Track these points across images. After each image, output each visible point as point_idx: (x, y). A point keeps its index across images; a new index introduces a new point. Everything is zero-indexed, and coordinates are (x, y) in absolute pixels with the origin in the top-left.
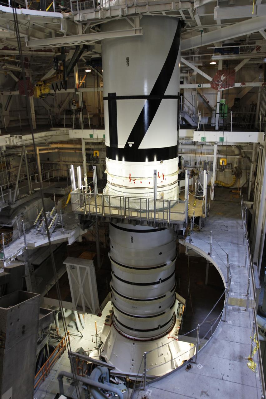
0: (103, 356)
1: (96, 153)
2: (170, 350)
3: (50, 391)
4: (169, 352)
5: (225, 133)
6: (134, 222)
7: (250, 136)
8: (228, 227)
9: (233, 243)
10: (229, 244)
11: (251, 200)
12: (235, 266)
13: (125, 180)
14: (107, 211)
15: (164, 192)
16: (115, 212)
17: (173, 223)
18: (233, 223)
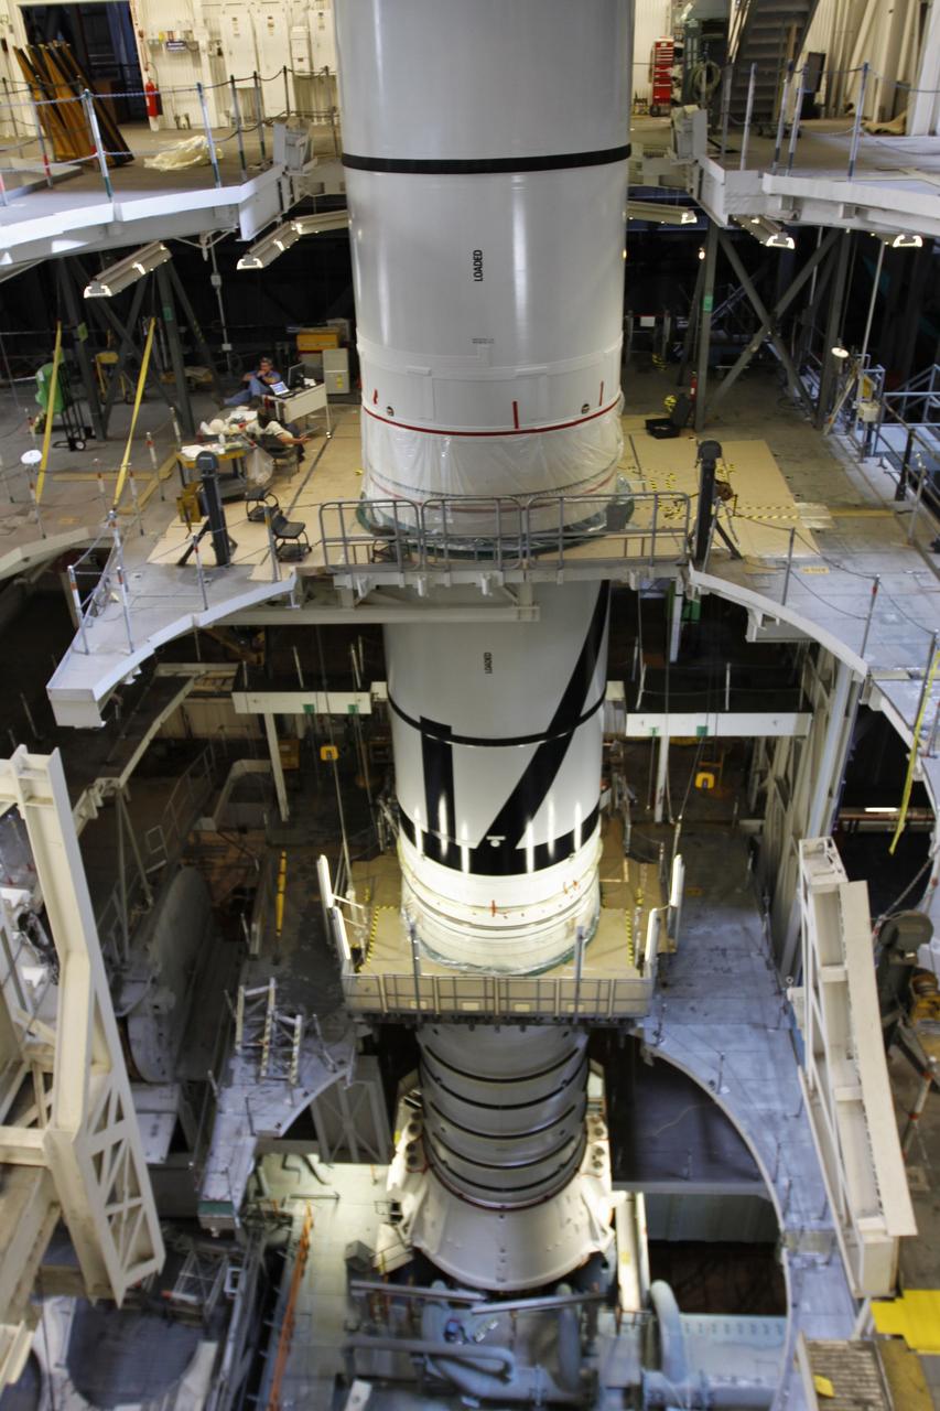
0: (416, 1244)
1: (329, 753)
2: (584, 1202)
3: (315, 1372)
4: (583, 1208)
5: (712, 716)
6: (523, 1020)
7: (775, 723)
8: (728, 952)
9: (755, 1026)
10: (746, 1028)
11: (759, 813)
12: (778, 1118)
13: (478, 911)
14: (448, 1005)
15: (577, 915)
16: (471, 1006)
17: (621, 1016)
18: (735, 933)
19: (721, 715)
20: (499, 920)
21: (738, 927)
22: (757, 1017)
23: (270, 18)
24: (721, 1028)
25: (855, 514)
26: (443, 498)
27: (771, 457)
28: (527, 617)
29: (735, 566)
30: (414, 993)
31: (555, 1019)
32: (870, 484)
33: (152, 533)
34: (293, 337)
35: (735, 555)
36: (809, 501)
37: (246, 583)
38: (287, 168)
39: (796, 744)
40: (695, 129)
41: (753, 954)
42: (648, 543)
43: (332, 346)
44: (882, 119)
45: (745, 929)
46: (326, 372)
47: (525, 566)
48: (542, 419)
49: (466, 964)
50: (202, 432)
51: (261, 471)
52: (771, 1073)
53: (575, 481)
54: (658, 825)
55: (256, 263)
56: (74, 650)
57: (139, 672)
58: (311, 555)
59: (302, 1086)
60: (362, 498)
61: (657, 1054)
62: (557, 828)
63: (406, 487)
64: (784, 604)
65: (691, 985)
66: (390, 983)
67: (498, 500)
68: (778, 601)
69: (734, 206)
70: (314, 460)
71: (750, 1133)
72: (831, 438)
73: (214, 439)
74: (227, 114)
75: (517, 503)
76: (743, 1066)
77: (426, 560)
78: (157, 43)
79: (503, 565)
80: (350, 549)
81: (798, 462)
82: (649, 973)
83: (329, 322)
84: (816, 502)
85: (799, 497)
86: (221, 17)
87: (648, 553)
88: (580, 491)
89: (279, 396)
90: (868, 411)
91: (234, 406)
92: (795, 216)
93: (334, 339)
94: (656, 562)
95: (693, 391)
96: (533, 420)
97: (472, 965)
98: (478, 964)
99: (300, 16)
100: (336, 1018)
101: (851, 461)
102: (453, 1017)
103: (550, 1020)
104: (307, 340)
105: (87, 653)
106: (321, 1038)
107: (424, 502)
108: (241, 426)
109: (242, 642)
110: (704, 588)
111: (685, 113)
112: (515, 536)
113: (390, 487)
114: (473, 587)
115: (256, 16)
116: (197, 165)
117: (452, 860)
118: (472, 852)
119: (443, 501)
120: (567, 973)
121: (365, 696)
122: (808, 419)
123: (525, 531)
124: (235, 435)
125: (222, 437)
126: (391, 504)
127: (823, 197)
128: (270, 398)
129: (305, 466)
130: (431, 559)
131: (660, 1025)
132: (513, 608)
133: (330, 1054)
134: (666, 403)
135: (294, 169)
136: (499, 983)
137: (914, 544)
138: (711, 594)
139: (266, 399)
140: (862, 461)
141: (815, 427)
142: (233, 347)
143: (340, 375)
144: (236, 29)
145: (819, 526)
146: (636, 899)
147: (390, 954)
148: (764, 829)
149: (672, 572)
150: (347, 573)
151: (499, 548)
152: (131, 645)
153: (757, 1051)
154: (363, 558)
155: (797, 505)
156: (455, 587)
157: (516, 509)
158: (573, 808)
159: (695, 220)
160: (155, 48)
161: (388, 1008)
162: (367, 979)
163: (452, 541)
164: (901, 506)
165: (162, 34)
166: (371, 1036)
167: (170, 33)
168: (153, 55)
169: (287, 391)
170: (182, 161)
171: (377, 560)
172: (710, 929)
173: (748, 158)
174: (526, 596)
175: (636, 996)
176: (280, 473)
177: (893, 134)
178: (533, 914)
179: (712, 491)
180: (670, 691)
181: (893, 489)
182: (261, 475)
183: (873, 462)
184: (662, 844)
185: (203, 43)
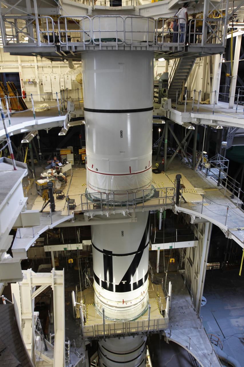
1: (71, 261)
5: (173, 243)
6: (133, 334)
7: (189, 244)
8: (183, 307)
9: (194, 328)
10: (193, 329)
11: (183, 268)
12: (207, 355)
13: (119, 303)
14: (112, 332)
15: (144, 301)
16: (119, 332)
17: (160, 330)
18: (184, 302)
19: (175, 243)
20: (125, 305)
21: (184, 300)
22: (194, 326)
23: (55, 77)
24: (186, 330)
25: (209, 190)
26: (114, 191)
27: (185, 177)
28: (134, 221)
29: (186, 204)
30: (103, 329)
31: (142, 333)
32: (210, 183)
33: (30, 203)
34: (59, 151)
35: (186, 202)
36: (198, 188)
37: (60, 216)
38: (70, 111)
39: (194, 249)
40: (168, 103)
41: (190, 307)
42: (165, 200)
43: (69, 153)
44: (202, 101)
45: (186, 300)
46: (68, 160)
47: (134, 208)
48: (137, 171)
49: (115, 319)
50: (41, 176)
51: (58, 186)
52: (202, 342)
53: (144, 185)
54: (158, 274)
55: (63, 134)
56: (17, 238)
57: (35, 242)
58: (76, 208)
59: (71, 364)
60: (86, 192)
61: (170, 340)
62: (139, 278)
63: (101, 189)
64: (202, 213)
65: (175, 318)
66: (96, 328)
67: (128, 191)
68: (200, 213)
69: (184, 120)
70: (70, 182)
71: (200, 361)
72: (197, 172)
73: (45, 178)
74: (43, 98)
75: (132, 192)
76: (194, 340)
77: (109, 207)
78: (26, 82)
79: (129, 208)
80: (89, 206)
81: (192, 178)
82: (167, 316)
83: (68, 147)
84: (200, 187)
85: (195, 187)
86: (43, 76)
87: (165, 203)
88: (145, 188)
89: (60, 166)
90: (207, 165)
91: (48, 169)
92: (199, 122)
93: (70, 152)
94: (167, 205)
95: (163, 162)
96: (134, 171)
97: (117, 319)
98: (119, 319)
99: (62, 76)
100: (78, 340)
101: (204, 177)
102: (114, 336)
103: (141, 333)
104: (63, 152)
105: (20, 238)
106: (76, 347)
107: (108, 193)
108: (51, 174)
109: (54, 232)
110: (180, 211)
111: (164, 99)
112: (132, 200)
113: (96, 189)
114: (121, 214)
115: (51, 76)
116: (45, 110)
117: (111, 289)
118: (116, 286)
119: (114, 192)
120: (145, 318)
121: (81, 245)
122: (190, 168)
123: (134, 198)
124: (50, 177)
125: (48, 177)
126: (100, 193)
127: (207, 118)
128: (58, 167)
129: (68, 184)
130: (110, 207)
131: (171, 331)
132: (130, 219)
133: (78, 352)
134: (156, 165)
135: (72, 111)
136: (126, 324)
137: (226, 197)
138: (181, 212)
139: (57, 167)
140: (206, 177)
141: (192, 169)
142: (42, 154)
143: (71, 160)
144: (46, 79)
145: (202, 193)
146: (157, 295)
147: (93, 318)
148: (185, 272)
149: (170, 207)
150: (88, 212)
151: (128, 203)
152: (34, 235)
153: (197, 336)
154: (92, 207)
155: (195, 189)
156: (116, 214)
157: (132, 193)
158: (143, 271)
159: (165, 123)
160: (25, 83)
161: (95, 335)
162: (88, 327)
163: (116, 202)
164: (220, 187)
165: (27, 80)
166: (89, 344)
167: (29, 80)
168: (24, 84)
169: (62, 165)
170: (41, 110)
171: (95, 208)
172: (177, 301)
173: (186, 110)
174: (134, 216)
175: (163, 323)
176: (63, 186)
177: (207, 104)
178: (134, 302)
179: (179, 186)
180: (164, 237)
181: (217, 184)
182: (58, 187)
183: (209, 177)
184: (163, 279)
185: (38, 82)
